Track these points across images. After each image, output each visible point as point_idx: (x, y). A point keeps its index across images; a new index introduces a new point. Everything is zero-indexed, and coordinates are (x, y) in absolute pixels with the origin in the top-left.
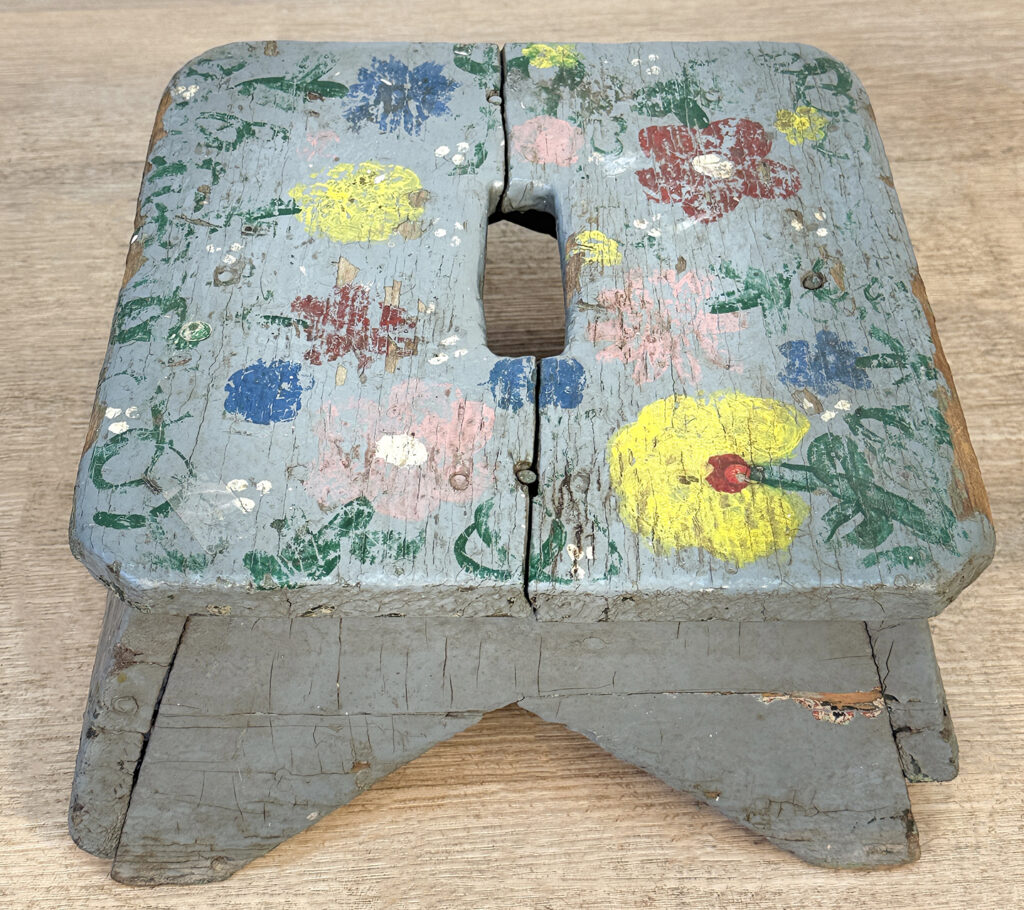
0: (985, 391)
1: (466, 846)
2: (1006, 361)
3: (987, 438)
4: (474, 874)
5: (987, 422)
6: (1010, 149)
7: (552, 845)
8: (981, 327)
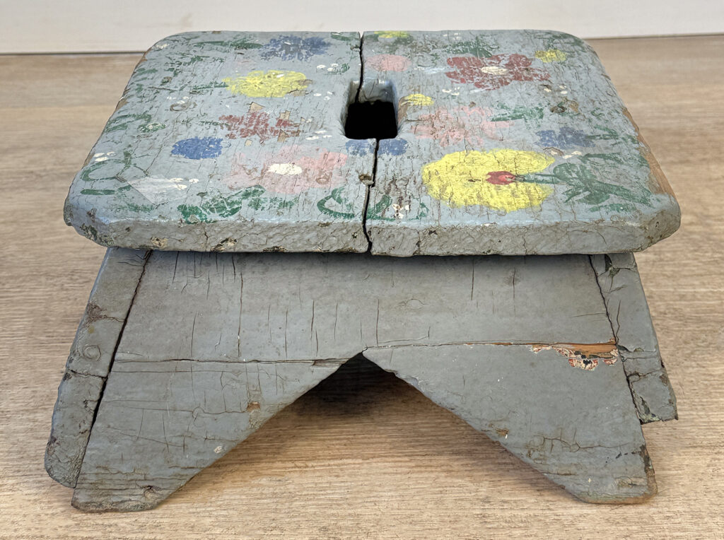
0: (694, 268)
1: (329, 492)
2: (709, 254)
3: (697, 290)
4: (334, 506)
5: (697, 283)
6: (704, 160)
7: (390, 491)
8: (690, 239)
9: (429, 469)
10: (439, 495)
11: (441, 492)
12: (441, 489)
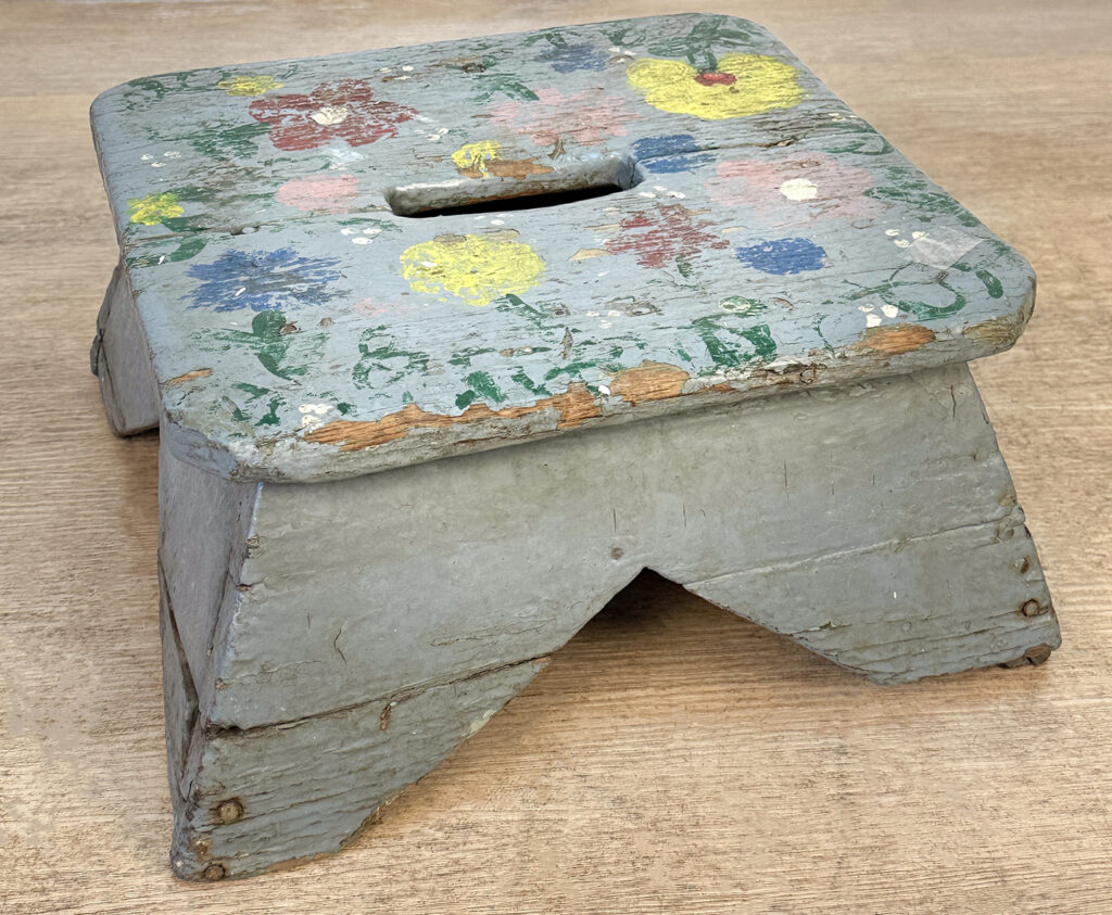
2: (1103, 348)
9: (753, 703)
10: (774, 745)
11: (776, 740)
12: (776, 735)
